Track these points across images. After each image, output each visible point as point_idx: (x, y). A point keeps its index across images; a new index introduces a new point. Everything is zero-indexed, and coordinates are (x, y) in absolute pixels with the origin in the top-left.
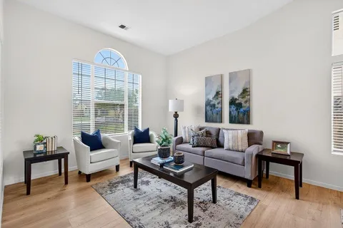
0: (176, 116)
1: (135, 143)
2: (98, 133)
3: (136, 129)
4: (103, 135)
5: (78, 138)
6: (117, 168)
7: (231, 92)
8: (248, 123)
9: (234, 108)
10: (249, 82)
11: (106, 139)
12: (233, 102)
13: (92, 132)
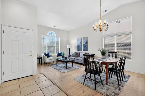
0: (69, 49)
1: (58, 56)
2: (48, 53)
3: (58, 53)
4: (49, 54)
5: (44, 54)
6: (53, 62)
7: (83, 42)
8: (87, 51)
9: (84, 47)
10: (87, 40)
11: (50, 55)
12: (84, 45)
13: (47, 53)
